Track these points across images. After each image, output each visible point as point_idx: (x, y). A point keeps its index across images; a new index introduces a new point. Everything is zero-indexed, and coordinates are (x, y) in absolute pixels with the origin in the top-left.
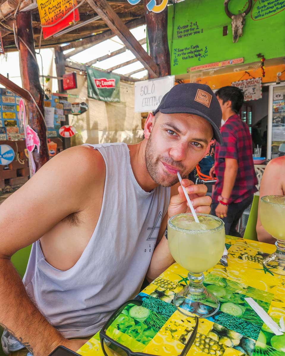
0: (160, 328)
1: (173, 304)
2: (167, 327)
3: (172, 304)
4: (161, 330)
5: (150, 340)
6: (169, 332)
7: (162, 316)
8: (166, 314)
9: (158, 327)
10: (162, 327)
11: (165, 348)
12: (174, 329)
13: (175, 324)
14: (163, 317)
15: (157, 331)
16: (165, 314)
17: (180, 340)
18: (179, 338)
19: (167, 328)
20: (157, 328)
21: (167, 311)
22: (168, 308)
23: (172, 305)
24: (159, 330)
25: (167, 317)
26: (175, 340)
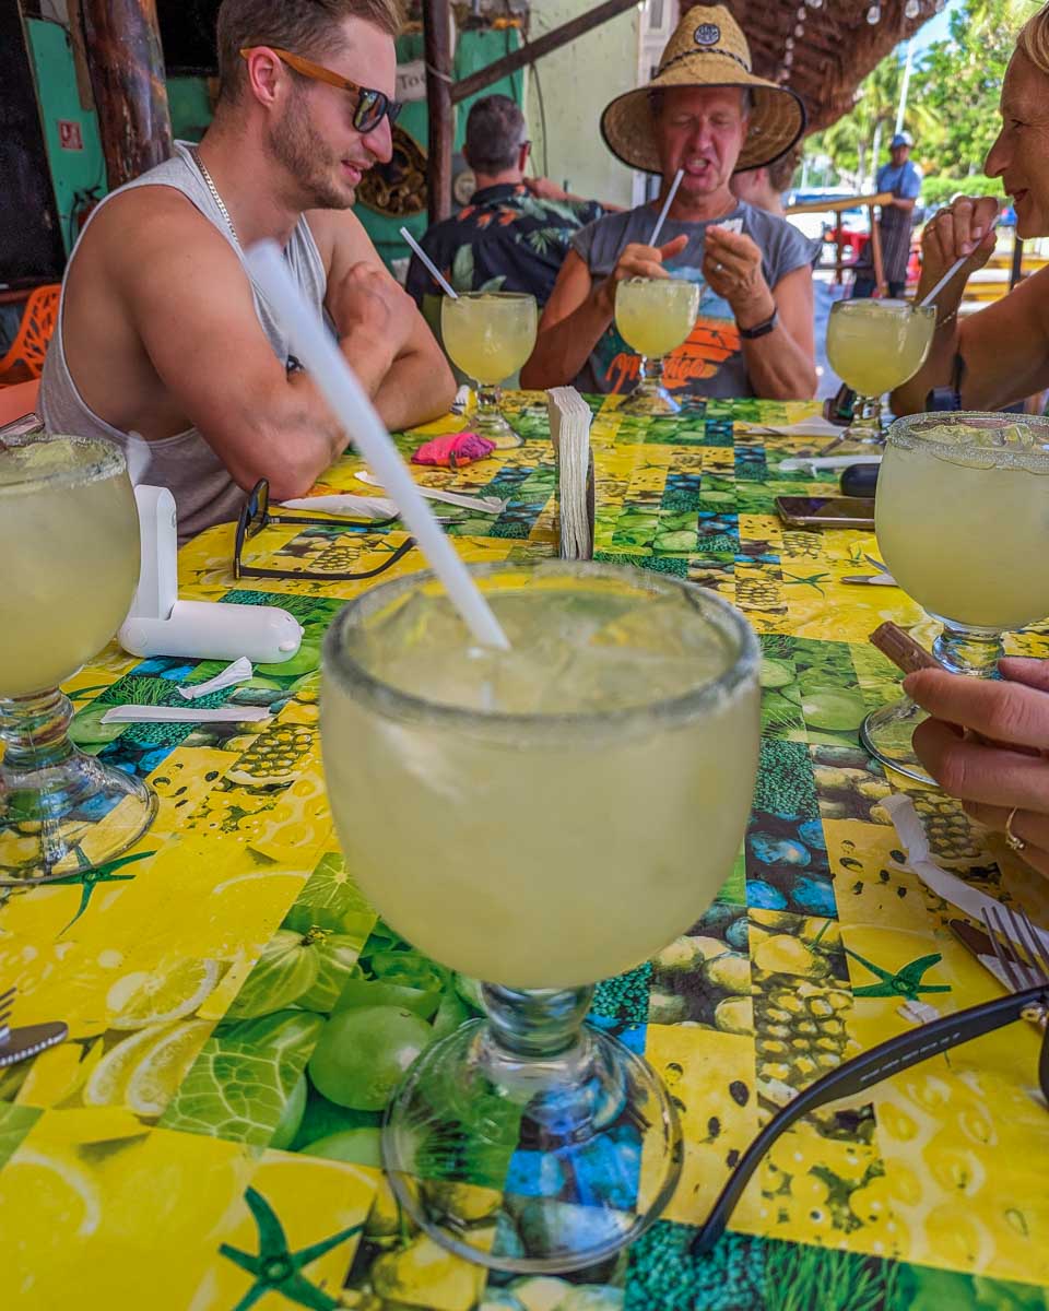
0: (874, 1264)
1: (623, 1263)
2: (836, 1225)
3: (622, 1271)
4: (880, 1249)
5: (989, 1281)
6: (860, 1203)
7: (764, 1292)
8: (734, 1274)
9: (872, 1278)
10: (854, 1257)
11: (962, 1186)
12: (819, 1189)
13: (780, 1192)
14: (777, 1282)
15: (905, 1269)
16: (744, 1276)
17: (866, 1138)
18: (859, 1146)
19: (845, 1222)
20: (882, 1285)
21: (704, 1281)
22: (674, 1283)
23: (633, 1262)
24: (891, 1262)
25: (756, 1256)
26: (883, 1156)
